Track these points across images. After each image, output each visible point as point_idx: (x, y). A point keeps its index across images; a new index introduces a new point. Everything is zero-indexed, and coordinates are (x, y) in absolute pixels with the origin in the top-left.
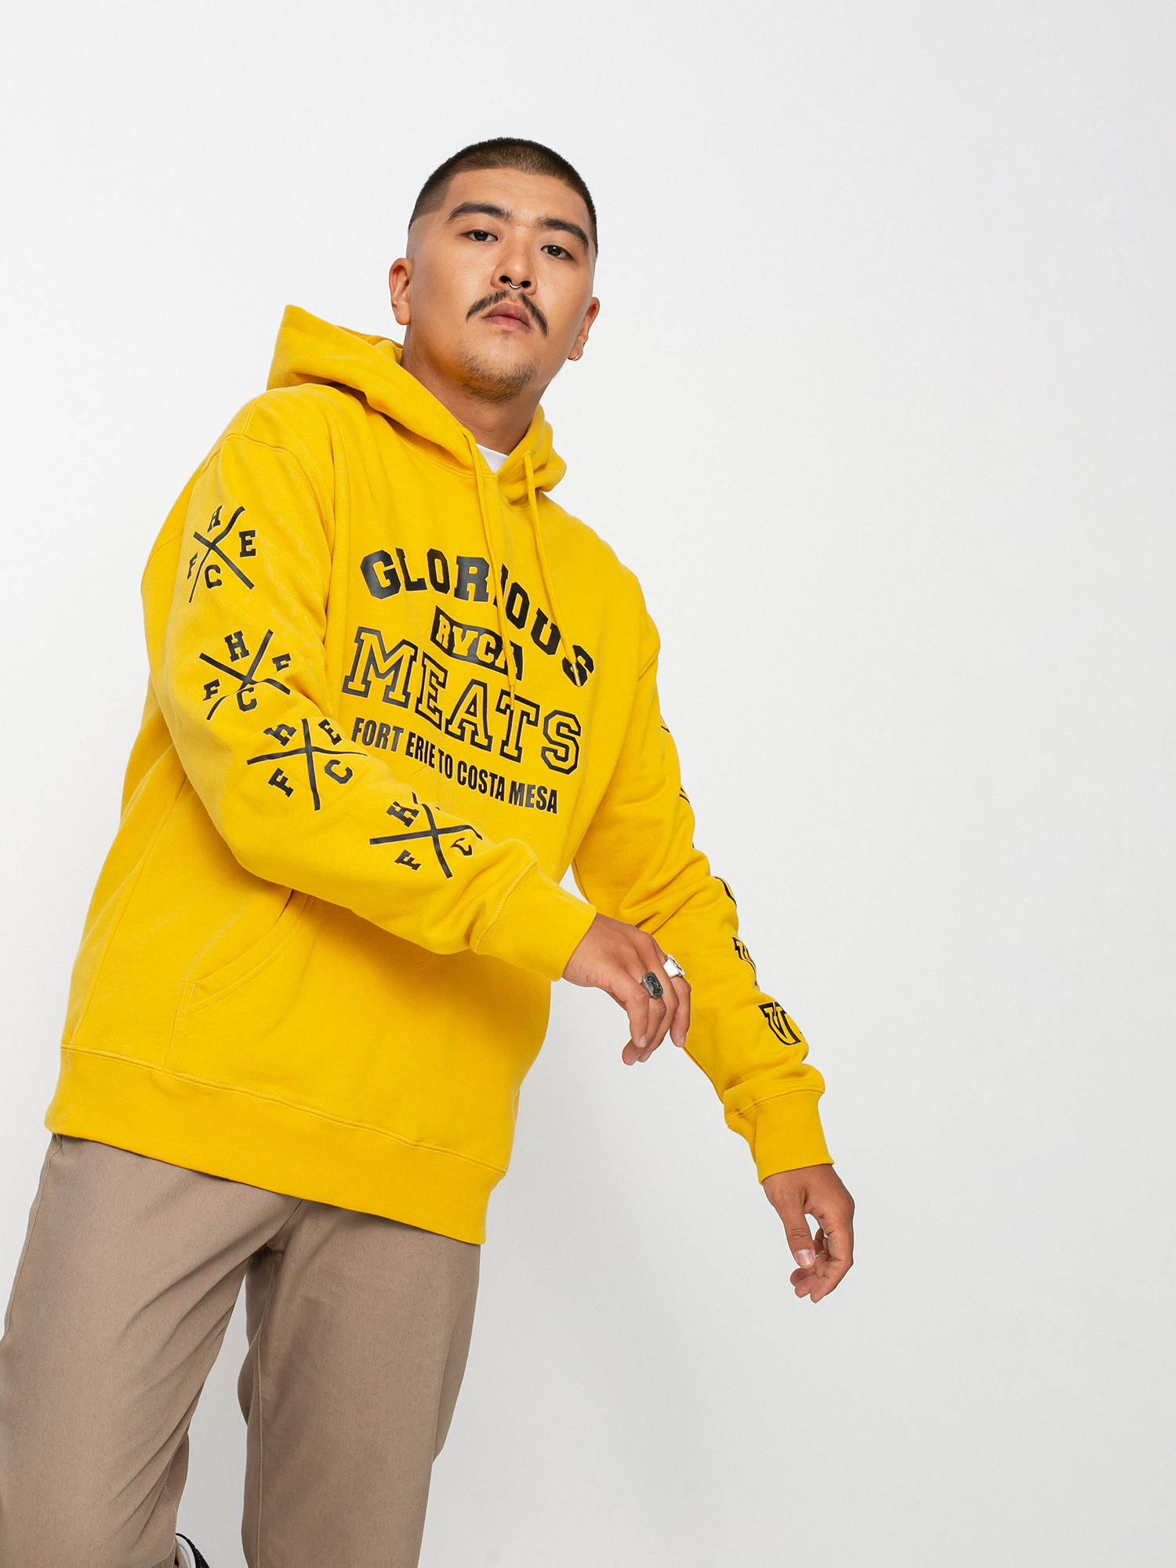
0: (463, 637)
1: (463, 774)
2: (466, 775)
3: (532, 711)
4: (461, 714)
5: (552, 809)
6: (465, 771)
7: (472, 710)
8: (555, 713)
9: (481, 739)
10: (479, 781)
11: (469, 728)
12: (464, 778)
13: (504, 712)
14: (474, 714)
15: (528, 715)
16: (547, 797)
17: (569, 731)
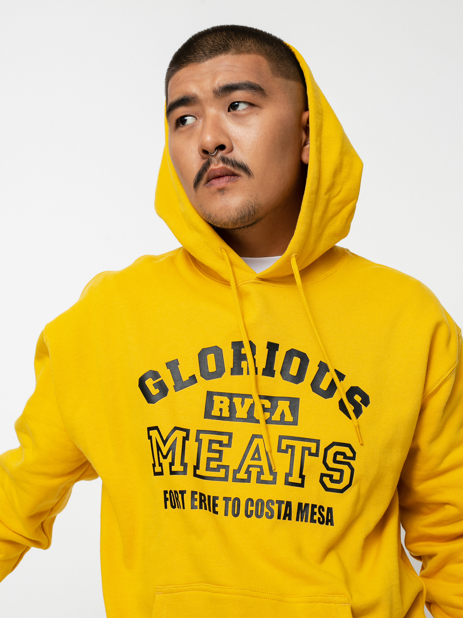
0: (243, 403)
1: (250, 508)
2: (253, 508)
3: (313, 446)
4: (248, 461)
5: (329, 523)
6: (252, 505)
7: (256, 456)
8: (334, 444)
9: (267, 476)
10: (266, 510)
11: (254, 471)
12: (252, 511)
13: (286, 451)
14: (259, 459)
15: (309, 449)
16: (325, 513)
17: (344, 458)
